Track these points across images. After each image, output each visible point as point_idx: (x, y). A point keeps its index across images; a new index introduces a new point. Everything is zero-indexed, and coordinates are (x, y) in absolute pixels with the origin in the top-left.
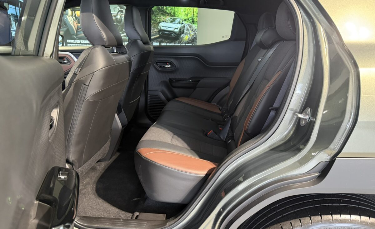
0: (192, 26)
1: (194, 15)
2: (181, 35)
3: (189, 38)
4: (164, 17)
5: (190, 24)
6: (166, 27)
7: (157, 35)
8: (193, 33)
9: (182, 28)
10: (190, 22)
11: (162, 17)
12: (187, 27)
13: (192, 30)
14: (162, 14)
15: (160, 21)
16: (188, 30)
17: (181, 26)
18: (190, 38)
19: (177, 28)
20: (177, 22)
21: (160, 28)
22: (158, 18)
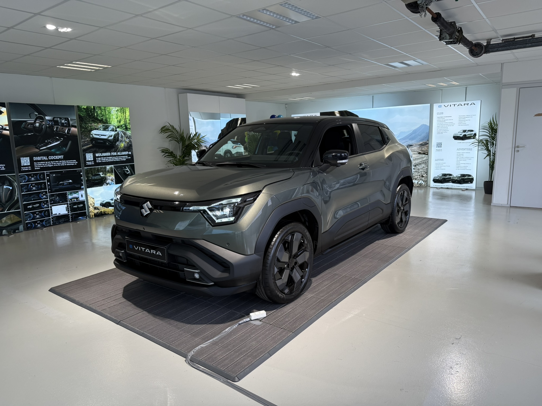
0: (126, 133)
1: (127, 122)
2: (116, 143)
3: (124, 146)
4: (96, 124)
5: (124, 131)
6: (99, 135)
7: (90, 144)
8: (128, 140)
9: (117, 136)
10: (124, 129)
11: (93, 124)
12: (121, 134)
13: (127, 137)
14: (92, 121)
15: (91, 128)
16: (122, 137)
17: (115, 133)
18: (126, 145)
19: (111, 136)
20: (110, 129)
21: (93, 136)
22: (89, 126)
